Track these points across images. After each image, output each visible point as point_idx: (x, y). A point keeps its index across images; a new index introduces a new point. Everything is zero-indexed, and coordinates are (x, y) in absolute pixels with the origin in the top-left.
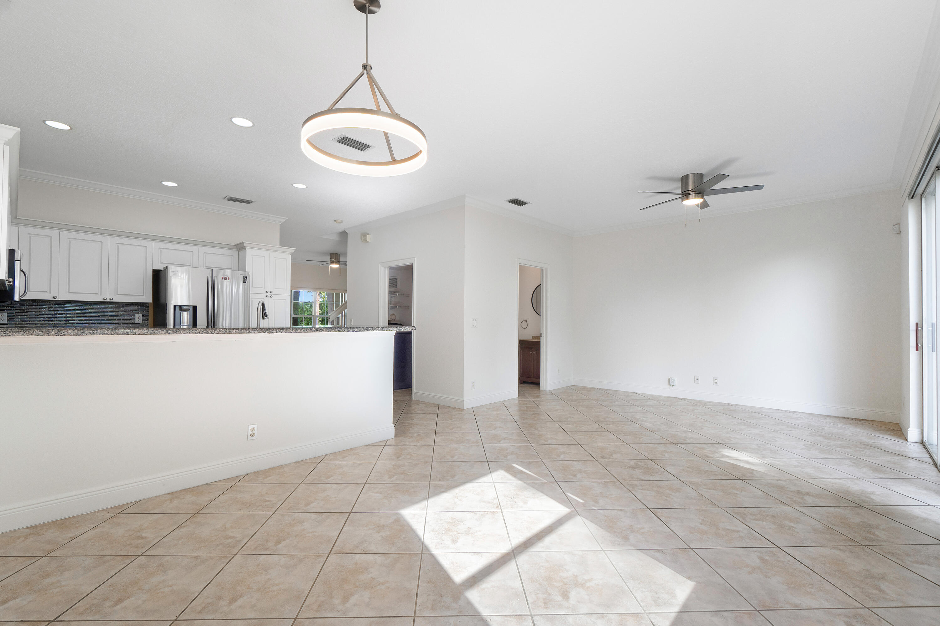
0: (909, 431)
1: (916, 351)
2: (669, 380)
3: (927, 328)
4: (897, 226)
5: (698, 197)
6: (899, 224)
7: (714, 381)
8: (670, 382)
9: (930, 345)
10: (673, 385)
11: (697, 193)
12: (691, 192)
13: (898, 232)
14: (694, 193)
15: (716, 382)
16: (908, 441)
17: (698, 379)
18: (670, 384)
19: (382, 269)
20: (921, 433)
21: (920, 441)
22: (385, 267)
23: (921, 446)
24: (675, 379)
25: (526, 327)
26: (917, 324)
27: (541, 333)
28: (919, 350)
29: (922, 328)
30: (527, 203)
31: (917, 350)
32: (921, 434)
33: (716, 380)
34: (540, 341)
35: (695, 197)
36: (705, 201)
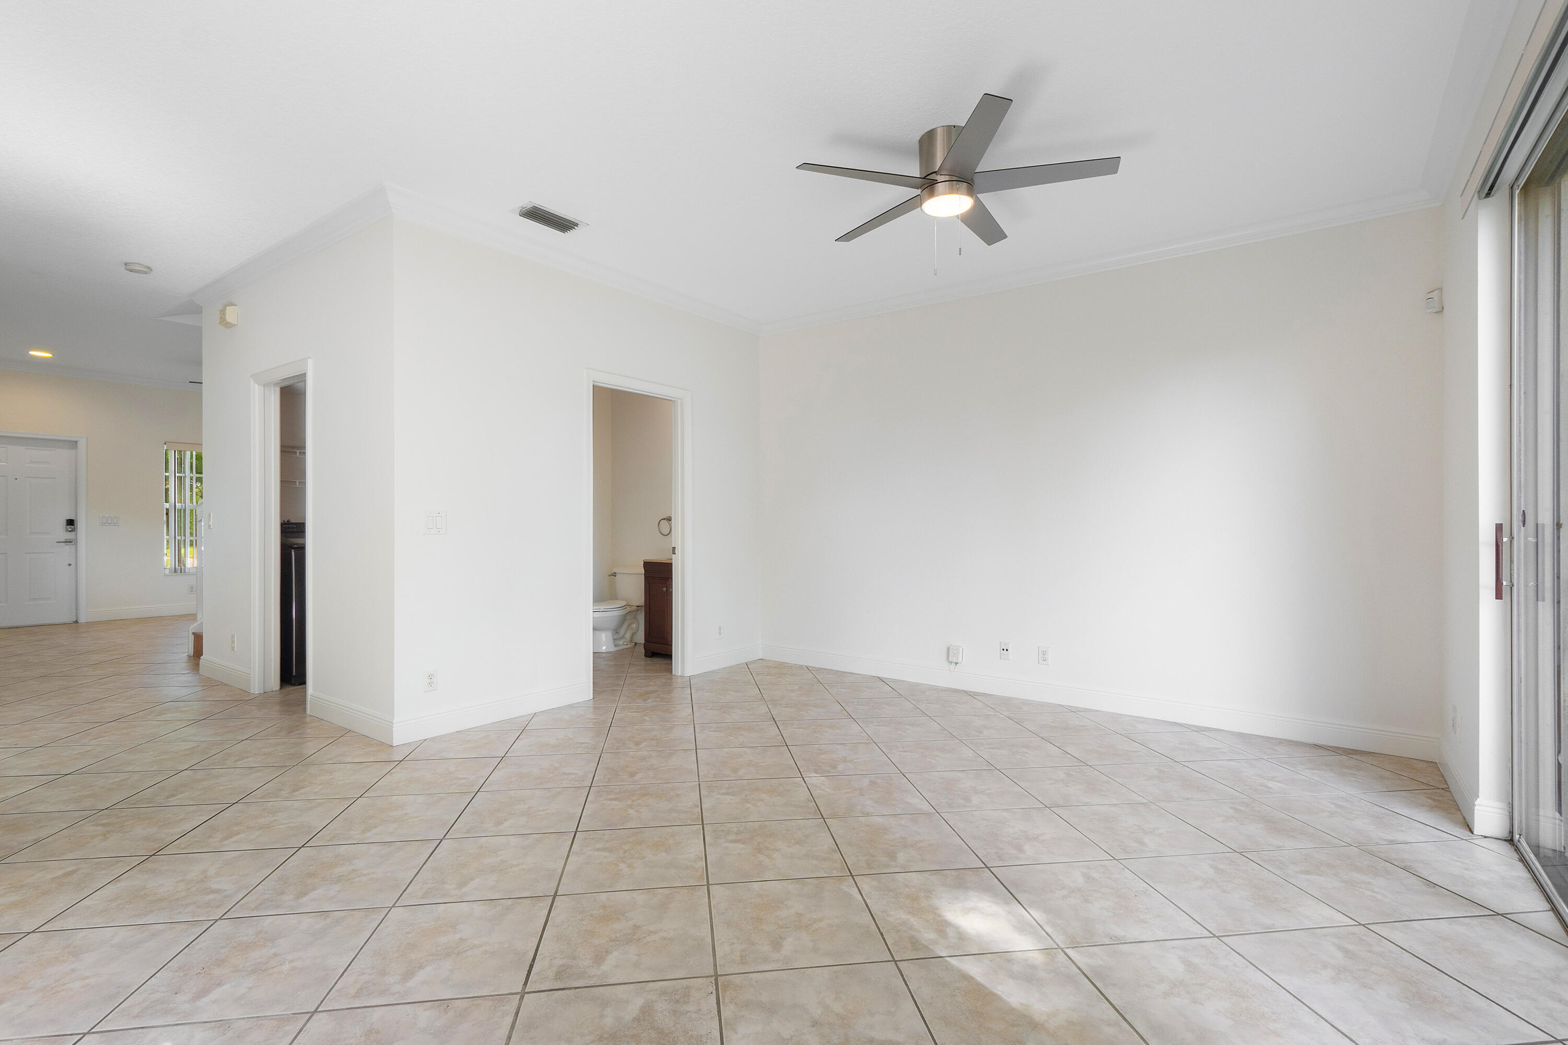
0: (1476, 808)
1: (1496, 599)
2: (948, 649)
3: (1526, 538)
4: (1435, 295)
5: (957, 191)
6: (1441, 289)
7: (1041, 655)
8: (950, 657)
9: (1532, 584)
10: (956, 663)
11: (955, 178)
12: (940, 178)
13: (1438, 310)
14: (947, 178)
15: (1043, 656)
16: (1475, 833)
17: (1007, 650)
18: (950, 660)
19: (256, 390)
20: (1508, 814)
21: (1504, 833)
22: (266, 385)
23: (1505, 848)
24: (961, 649)
25: (668, 533)
26: (1499, 528)
27: (673, 546)
28: (1503, 598)
29: (1512, 538)
30: (577, 225)
31: (1499, 596)
32: (1508, 818)
33: (1044, 653)
34: (672, 563)
35: (952, 191)
36: (979, 206)
